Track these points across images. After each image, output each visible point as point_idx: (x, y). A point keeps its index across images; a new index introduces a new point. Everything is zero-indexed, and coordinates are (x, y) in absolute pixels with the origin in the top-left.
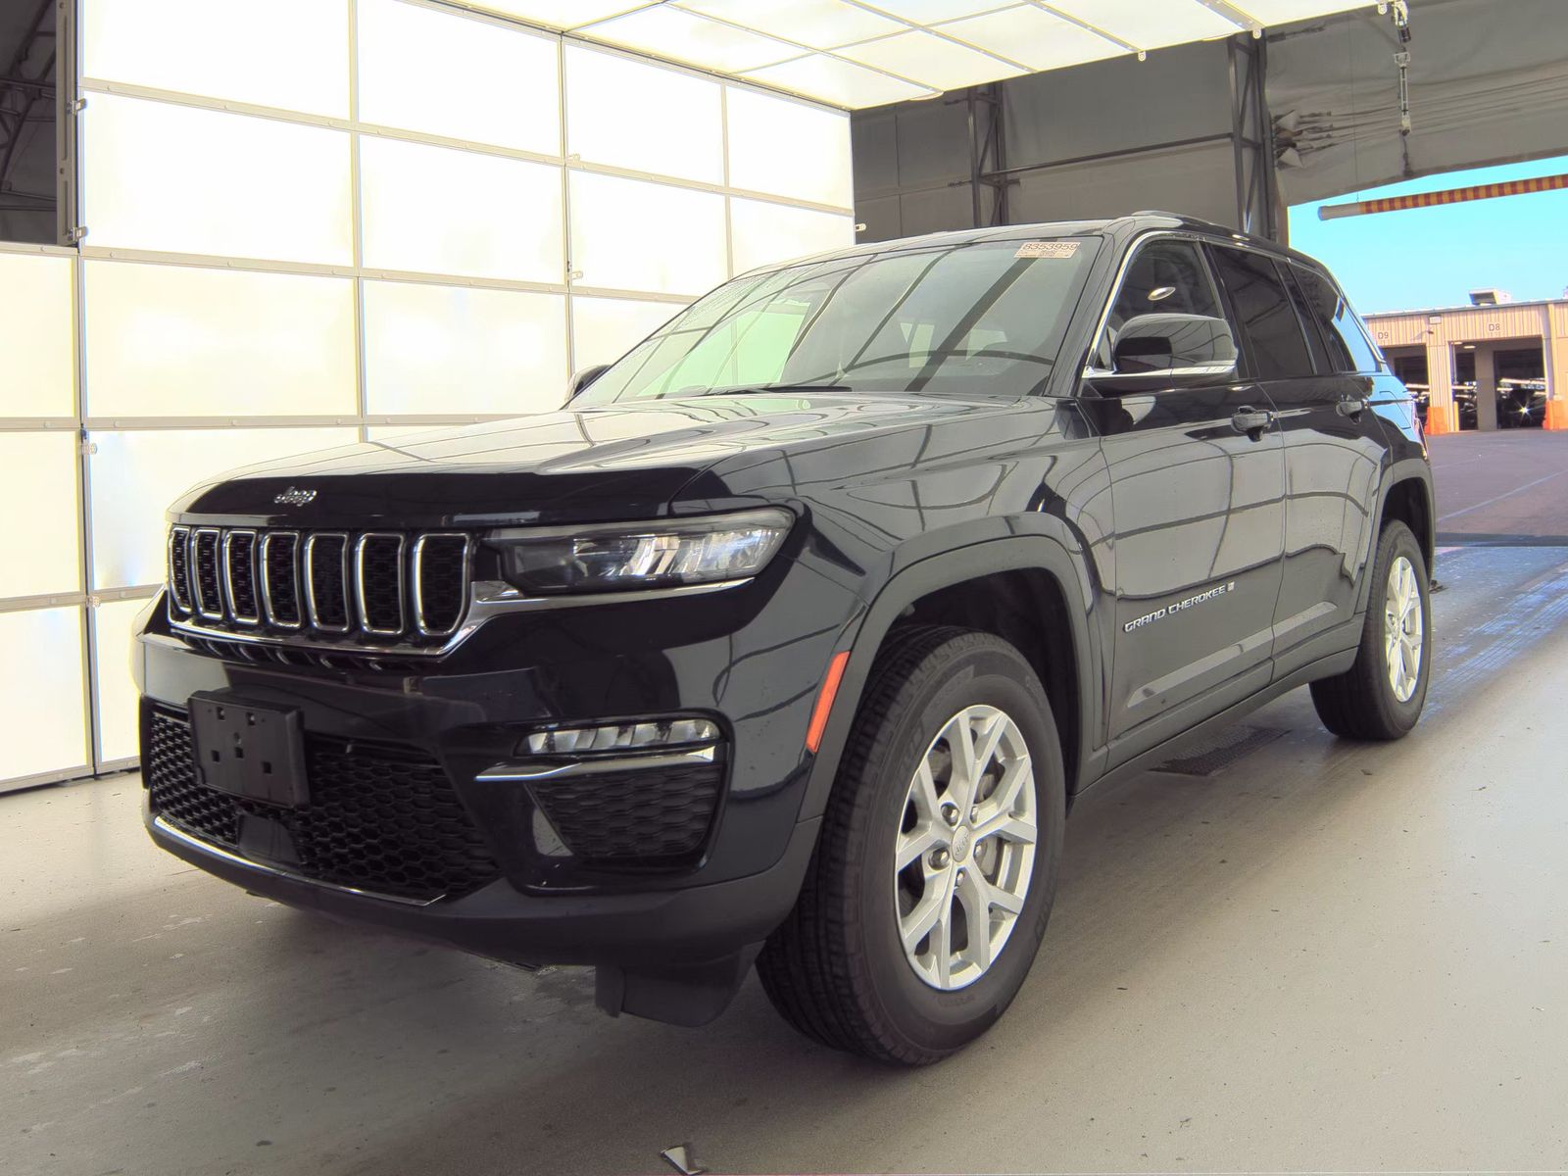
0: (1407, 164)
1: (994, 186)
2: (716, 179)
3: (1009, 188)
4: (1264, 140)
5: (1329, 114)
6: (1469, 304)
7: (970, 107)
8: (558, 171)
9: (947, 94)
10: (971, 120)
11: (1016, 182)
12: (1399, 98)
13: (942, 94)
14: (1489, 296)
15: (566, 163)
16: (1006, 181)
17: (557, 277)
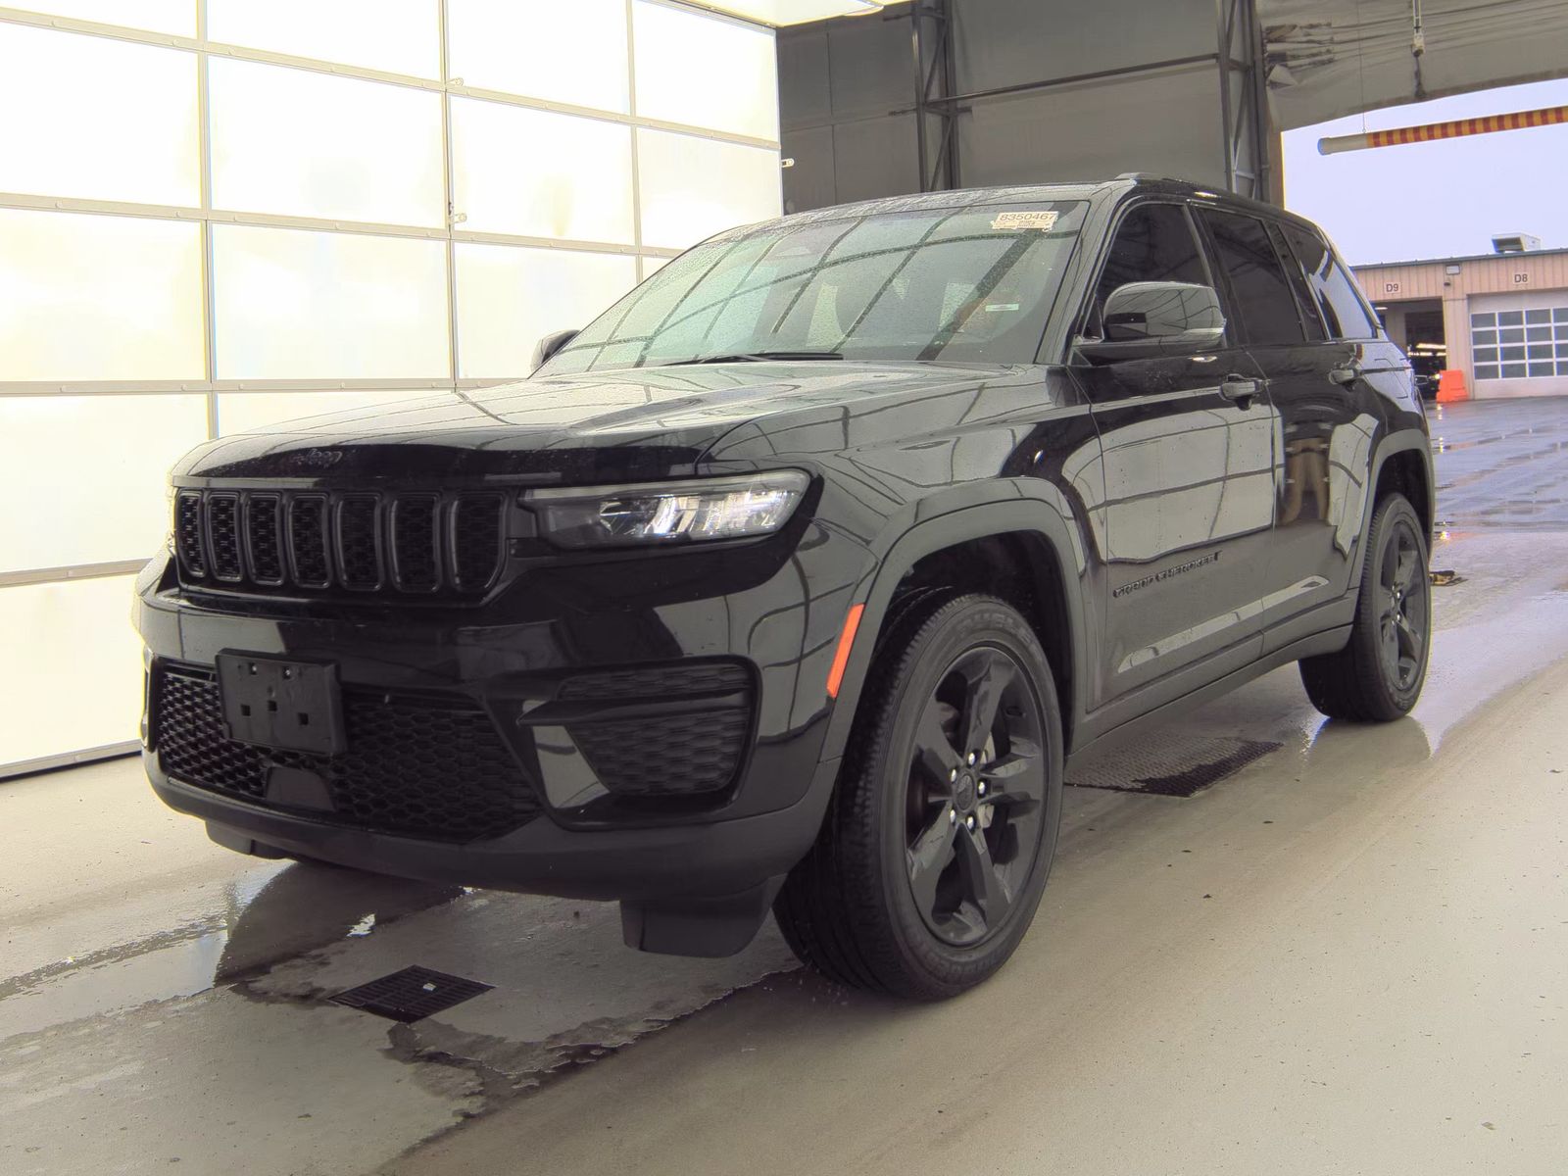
0: (1419, 84)
1: (942, 115)
2: (620, 106)
3: (959, 118)
4: (1254, 62)
5: (1329, 25)
6: (1491, 251)
7: (914, 22)
8: (438, 97)
9: (887, 8)
10: (915, 38)
11: (968, 110)
12: (1411, 7)
13: (881, 8)
14: (1515, 242)
15: (447, 89)
16: (957, 109)
17: (438, 222)
